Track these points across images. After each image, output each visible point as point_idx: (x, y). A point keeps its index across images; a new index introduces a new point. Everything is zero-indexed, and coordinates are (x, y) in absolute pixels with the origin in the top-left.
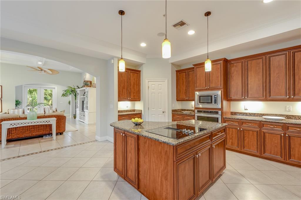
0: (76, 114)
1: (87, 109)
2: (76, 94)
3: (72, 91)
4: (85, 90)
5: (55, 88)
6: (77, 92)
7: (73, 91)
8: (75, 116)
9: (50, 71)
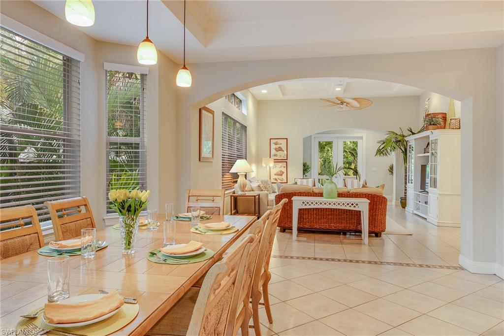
0: (406, 198)
1: (435, 186)
2: (406, 150)
3: (397, 142)
4: (428, 137)
5: (361, 138)
6: (409, 144)
7: (400, 141)
8: (403, 201)
9: (357, 101)
